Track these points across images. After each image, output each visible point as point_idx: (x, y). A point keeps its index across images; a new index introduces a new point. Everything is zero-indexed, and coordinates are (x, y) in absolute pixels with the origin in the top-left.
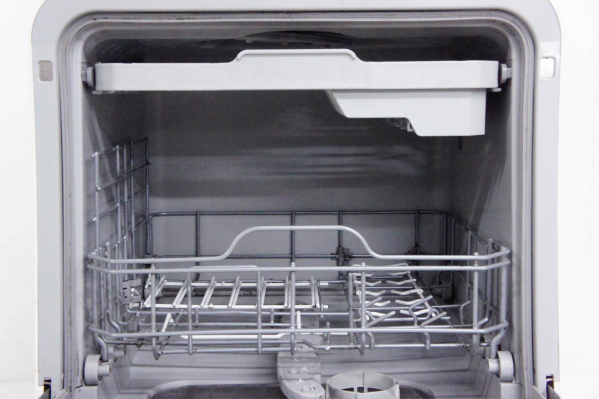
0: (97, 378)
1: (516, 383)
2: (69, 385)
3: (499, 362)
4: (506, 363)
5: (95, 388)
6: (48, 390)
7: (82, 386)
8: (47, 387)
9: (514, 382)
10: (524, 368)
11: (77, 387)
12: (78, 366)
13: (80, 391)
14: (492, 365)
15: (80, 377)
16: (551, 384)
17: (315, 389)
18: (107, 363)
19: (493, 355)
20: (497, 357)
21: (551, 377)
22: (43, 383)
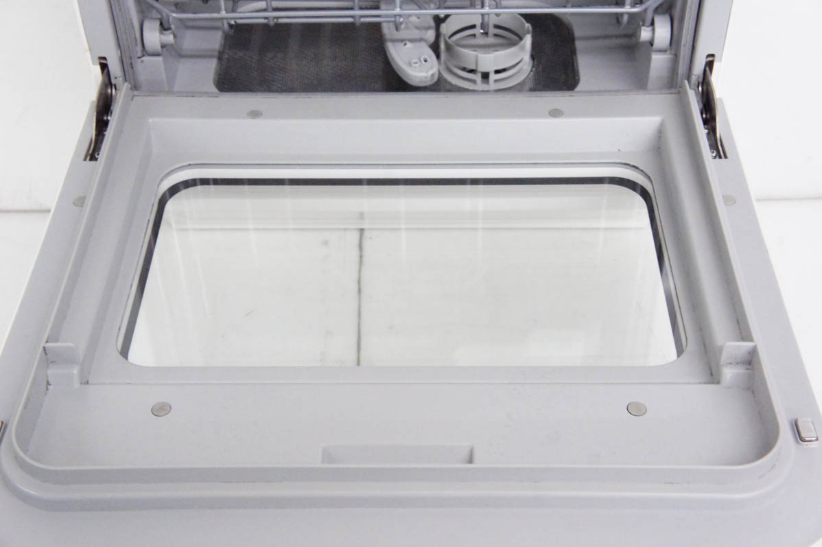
0: (160, 48)
1: (671, 54)
2: (129, 62)
3: (653, 30)
4: (662, 32)
5: (160, 59)
6: (106, 71)
7: (143, 56)
8: (104, 67)
9: (668, 52)
10: (682, 43)
11: (139, 58)
12: (135, 34)
13: (142, 62)
14: (645, 34)
15: (139, 48)
16: (710, 65)
17: (426, 61)
18: (170, 31)
19: (648, 21)
20: (652, 24)
21: (713, 56)
22: (97, 61)
